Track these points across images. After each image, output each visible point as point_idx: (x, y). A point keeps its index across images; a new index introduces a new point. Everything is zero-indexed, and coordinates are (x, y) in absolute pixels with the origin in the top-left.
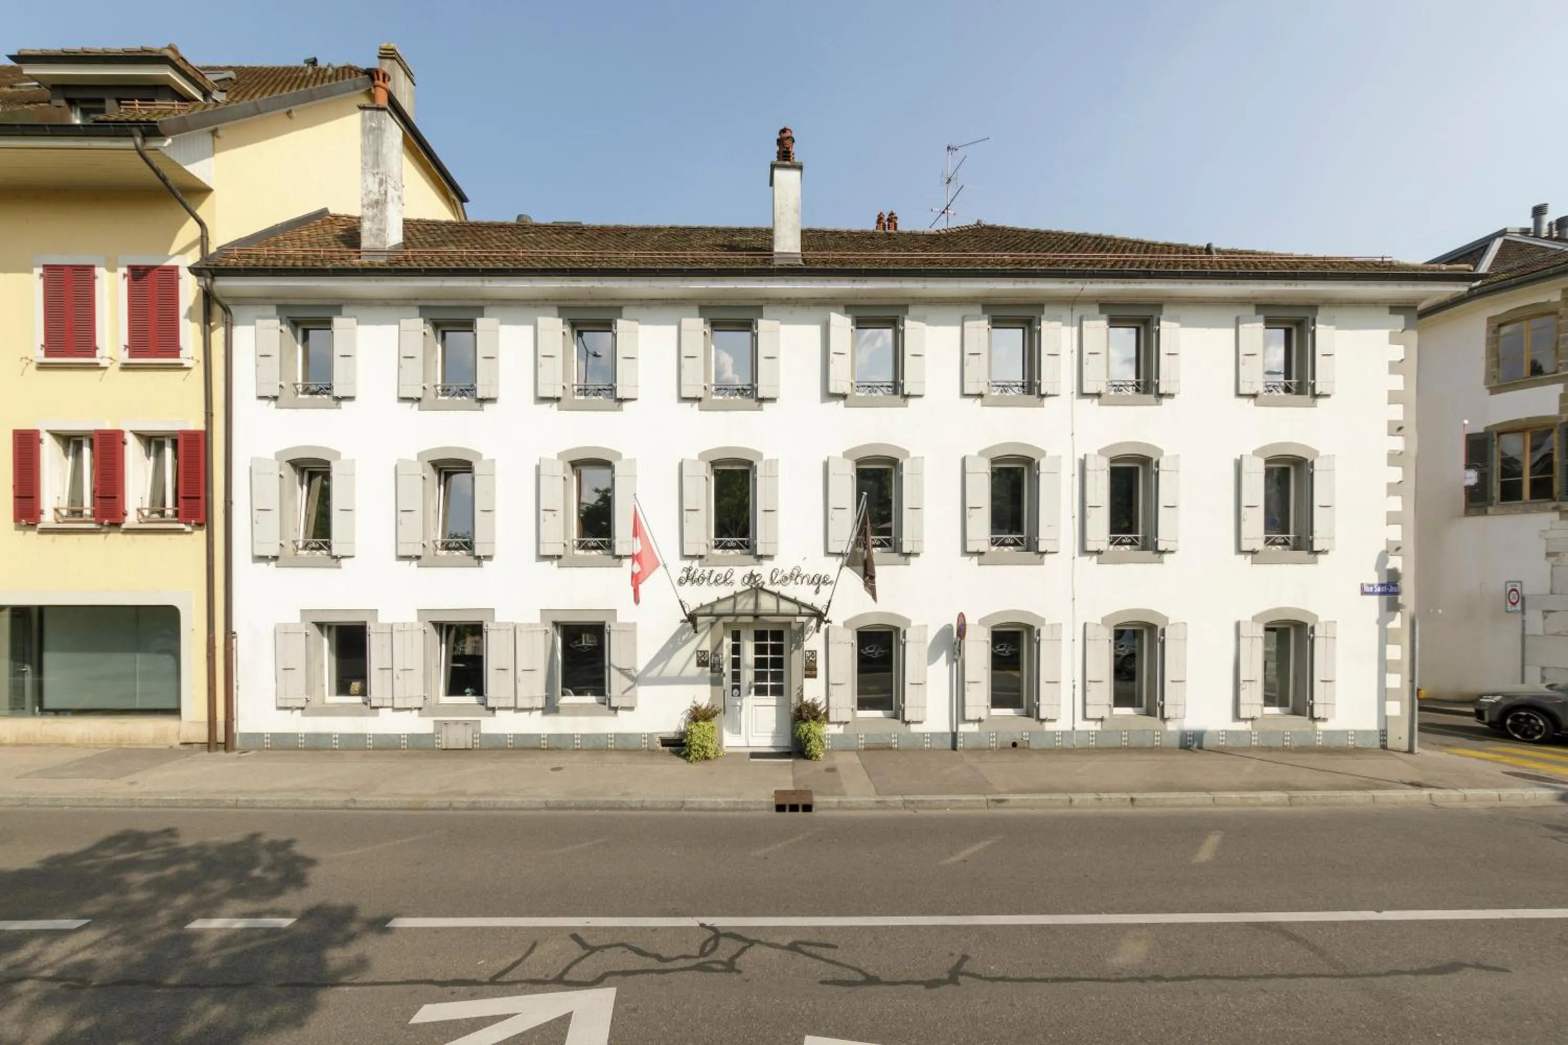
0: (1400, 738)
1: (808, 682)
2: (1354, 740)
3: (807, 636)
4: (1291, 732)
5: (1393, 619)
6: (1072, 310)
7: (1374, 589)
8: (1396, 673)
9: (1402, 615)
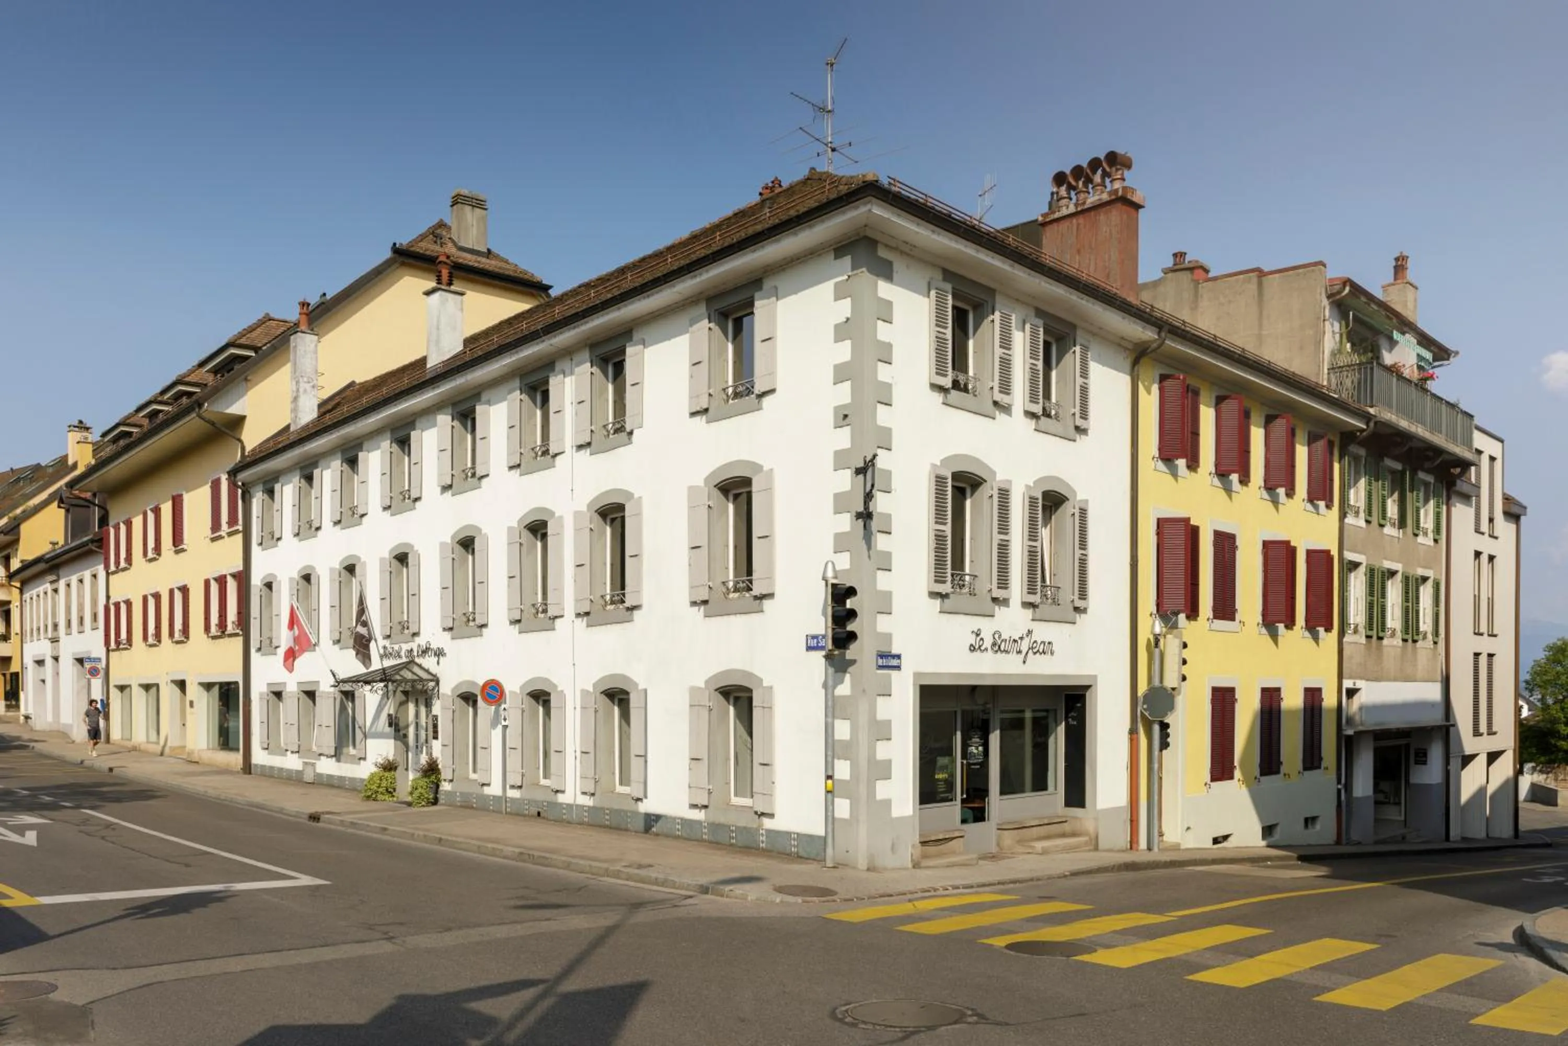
0: (847, 852)
1: (434, 742)
2: (797, 847)
3: (434, 702)
4: (736, 827)
5: (842, 682)
6: (572, 360)
7: (818, 642)
8: (846, 759)
9: (851, 676)
